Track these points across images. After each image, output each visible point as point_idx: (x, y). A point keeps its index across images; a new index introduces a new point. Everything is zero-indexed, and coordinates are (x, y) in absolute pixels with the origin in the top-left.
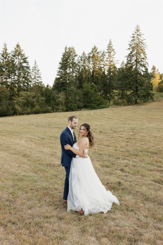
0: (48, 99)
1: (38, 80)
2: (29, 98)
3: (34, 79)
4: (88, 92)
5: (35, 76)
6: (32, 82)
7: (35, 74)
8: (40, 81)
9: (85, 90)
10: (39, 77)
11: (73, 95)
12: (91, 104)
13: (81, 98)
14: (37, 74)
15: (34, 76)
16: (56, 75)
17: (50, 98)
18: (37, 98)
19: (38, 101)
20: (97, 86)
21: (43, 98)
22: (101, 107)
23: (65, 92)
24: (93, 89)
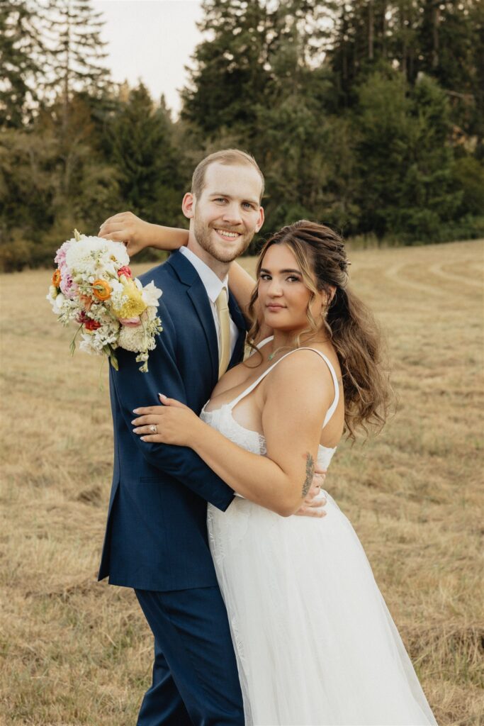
0: (143, 179)
1: (82, 61)
2: (23, 169)
3: (61, 51)
4: (391, 134)
5: (66, 34)
6: (43, 73)
7: (63, 18)
8: (92, 67)
9: (369, 117)
10: (91, 41)
11: (294, 151)
12: (409, 207)
13: (344, 168)
14: (78, 24)
15: (56, 36)
16: (199, 25)
17: (153, 173)
18: (69, 171)
19: (75, 191)
20: (453, 98)
21: (108, 172)
22: (470, 228)
23: (243, 132)
24: (420, 112)
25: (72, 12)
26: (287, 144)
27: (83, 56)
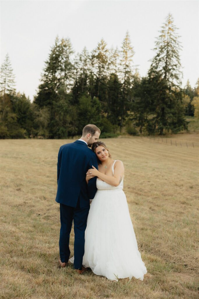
0: (23, 118)
3: (4, 83)
4: (86, 111)
5: (5, 79)
7: (5, 75)
8: (11, 88)
9: (82, 107)
10: (11, 81)
11: (62, 113)
13: (74, 119)
14: (8, 77)
15: (2, 79)
16: (40, 80)
17: (26, 116)
18: (4, 114)
19: (5, 119)
20: (102, 103)
21: (14, 115)
23: (49, 108)
24: (94, 106)
25: (7, 74)
26: (61, 111)
27: (9, 85)
